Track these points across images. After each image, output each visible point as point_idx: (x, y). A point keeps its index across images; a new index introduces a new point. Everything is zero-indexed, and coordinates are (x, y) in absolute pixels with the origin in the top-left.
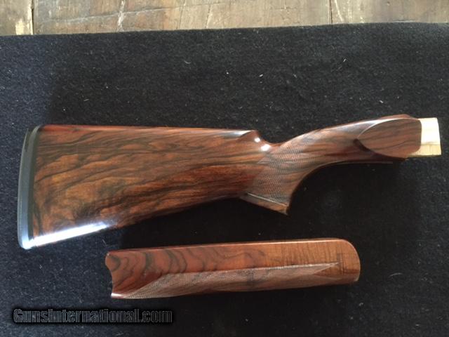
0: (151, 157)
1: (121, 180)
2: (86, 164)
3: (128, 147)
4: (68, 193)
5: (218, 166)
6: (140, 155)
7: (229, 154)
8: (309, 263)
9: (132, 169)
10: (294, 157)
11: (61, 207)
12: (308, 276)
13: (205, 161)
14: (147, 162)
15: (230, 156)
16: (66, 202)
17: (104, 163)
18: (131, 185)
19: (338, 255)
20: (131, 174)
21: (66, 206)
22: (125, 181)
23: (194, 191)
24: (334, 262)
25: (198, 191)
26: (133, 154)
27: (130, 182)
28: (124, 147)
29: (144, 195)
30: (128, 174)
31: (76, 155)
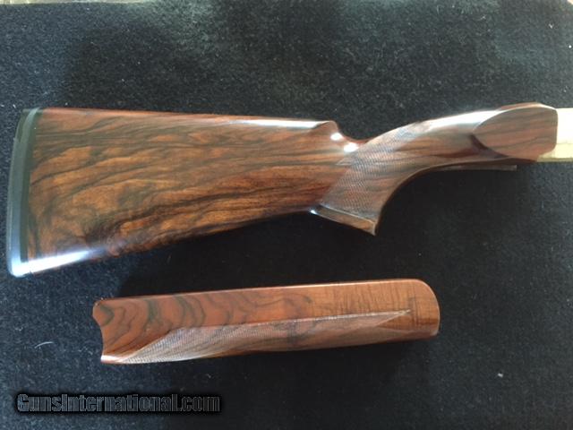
0: (192, 153)
1: (150, 183)
2: (102, 160)
3: (160, 138)
4: (75, 199)
5: (282, 168)
6: (177, 150)
7: (297, 151)
8: (370, 312)
9: (165, 169)
10: (386, 156)
11: (67, 219)
12: (370, 328)
13: (266, 160)
14: (185, 159)
15: (299, 154)
16: (73, 212)
17: (127, 159)
18: (163, 190)
19: (410, 299)
20: (163, 176)
21: (73, 218)
22: (155, 184)
23: (250, 200)
24: (405, 309)
25: (256, 201)
26: (168, 148)
27: (162, 186)
28: (155, 139)
29: (182, 205)
30: (160, 176)
31: (88, 148)
